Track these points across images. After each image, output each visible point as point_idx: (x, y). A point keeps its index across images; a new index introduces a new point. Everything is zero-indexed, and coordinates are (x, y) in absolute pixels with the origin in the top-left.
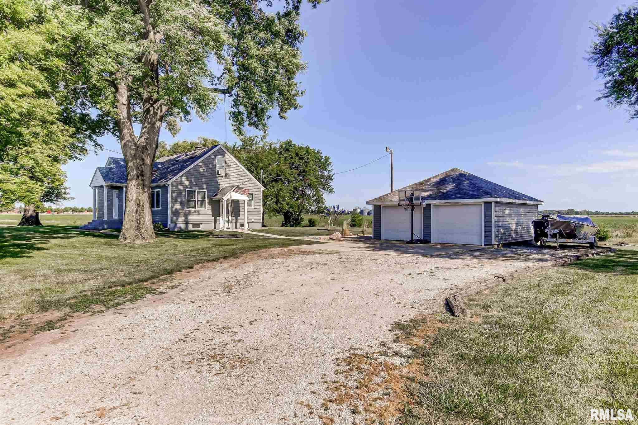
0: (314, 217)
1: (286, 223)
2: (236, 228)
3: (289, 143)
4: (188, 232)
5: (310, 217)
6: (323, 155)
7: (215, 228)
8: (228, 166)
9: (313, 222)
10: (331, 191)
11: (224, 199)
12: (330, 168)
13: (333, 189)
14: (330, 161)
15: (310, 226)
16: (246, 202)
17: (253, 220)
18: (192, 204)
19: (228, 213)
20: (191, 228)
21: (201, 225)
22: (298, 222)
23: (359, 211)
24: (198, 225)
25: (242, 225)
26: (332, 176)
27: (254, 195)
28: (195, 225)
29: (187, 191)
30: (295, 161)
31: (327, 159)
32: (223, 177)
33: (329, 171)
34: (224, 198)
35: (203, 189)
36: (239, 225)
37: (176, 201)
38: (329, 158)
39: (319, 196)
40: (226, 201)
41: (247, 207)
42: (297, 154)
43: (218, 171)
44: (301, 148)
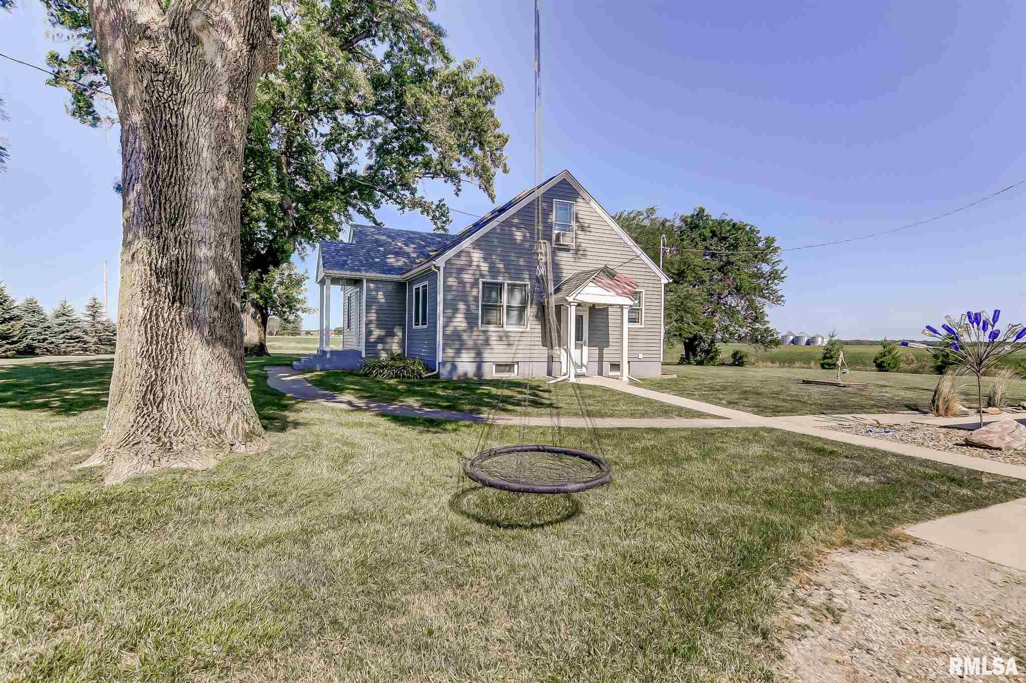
0: (744, 348)
1: (688, 357)
2: (600, 373)
3: (700, 213)
4: (481, 381)
5: (738, 348)
6: (762, 235)
7: (549, 373)
8: (582, 228)
9: (741, 358)
10: (778, 300)
11: (569, 303)
12: (775, 258)
13: (782, 296)
14: (776, 244)
15: (733, 364)
16: (626, 311)
17: (641, 356)
18: (493, 316)
19: (579, 337)
20: (490, 372)
21: (516, 366)
22: (710, 357)
23: (791, 338)
24: (509, 367)
25: (616, 366)
26: (782, 272)
27: (643, 295)
28: (500, 366)
29: (483, 283)
30: (711, 245)
31: (770, 241)
32: (568, 250)
33: (774, 263)
34: (570, 299)
35: (523, 279)
36: (606, 366)
37: (456, 310)
38: (773, 240)
39: (755, 309)
40: (573, 308)
41: (626, 325)
42: (714, 234)
43: (558, 236)
44: (721, 223)
